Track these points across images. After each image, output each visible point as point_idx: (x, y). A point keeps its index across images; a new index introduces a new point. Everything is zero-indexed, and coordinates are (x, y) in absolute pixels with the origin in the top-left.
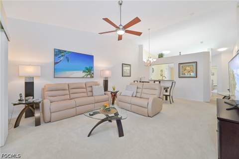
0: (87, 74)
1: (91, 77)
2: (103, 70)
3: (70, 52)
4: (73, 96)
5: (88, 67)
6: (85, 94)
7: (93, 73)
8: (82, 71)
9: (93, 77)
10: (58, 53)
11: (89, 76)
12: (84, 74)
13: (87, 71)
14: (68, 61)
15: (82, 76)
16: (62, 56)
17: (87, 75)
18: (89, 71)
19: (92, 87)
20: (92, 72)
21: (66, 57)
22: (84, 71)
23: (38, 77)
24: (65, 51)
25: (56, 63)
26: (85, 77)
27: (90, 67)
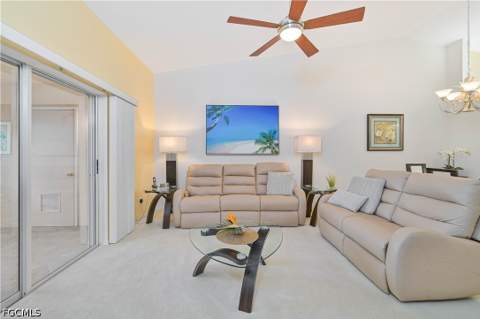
0: (264, 146)
1: (272, 154)
2: (297, 137)
4: (228, 189)
5: (267, 132)
6: (251, 189)
7: (277, 145)
8: (253, 141)
9: (277, 153)
10: (212, 111)
11: (268, 151)
12: (258, 147)
13: (265, 141)
14: (228, 123)
15: (253, 151)
16: (219, 115)
17: (265, 149)
18: (270, 140)
19: (267, 174)
20: (276, 142)
21: (225, 117)
22: (257, 142)
23: (184, 153)
25: (208, 130)
26: (260, 152)
27: (270, 132)
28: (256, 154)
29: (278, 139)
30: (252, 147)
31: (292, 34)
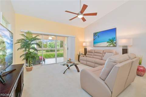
0: (110, 44)
3: (100, 32)
5: (111, 38)
7: (115, 43)
8: (106, 42)
9: (115, 46)
11: (112, 45)
12: (108, 44)
13: (110, 41)
14: (99, 37)
16: (96, 35)
18: (113, 42)
20: (115, 42)
22: (108, 42)
24: (97, 33)
25: (94, 40)
26: (109, 46)
27: (112, 38)
28: (107, 46)
29: (116, 41)
30: (106, 44)
31: (81, 16)
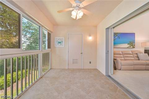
3: (120, 33)
5: (131, 41)
7: (134, 45)
9: (134, 47)
11: (132, 47)
15: (127, 47)
16: (116, 36)
17: (130, 46)
18: (132, 44)
19: (137, 54)
20: (134, 44)
21: (118, 37)
22: (128, 44)
24: (118, 33)
